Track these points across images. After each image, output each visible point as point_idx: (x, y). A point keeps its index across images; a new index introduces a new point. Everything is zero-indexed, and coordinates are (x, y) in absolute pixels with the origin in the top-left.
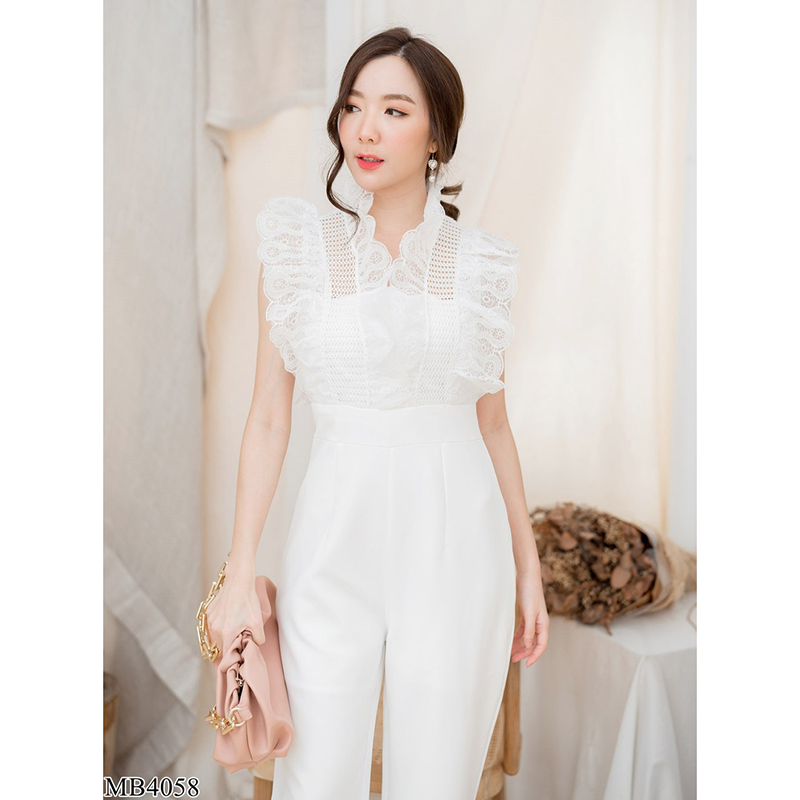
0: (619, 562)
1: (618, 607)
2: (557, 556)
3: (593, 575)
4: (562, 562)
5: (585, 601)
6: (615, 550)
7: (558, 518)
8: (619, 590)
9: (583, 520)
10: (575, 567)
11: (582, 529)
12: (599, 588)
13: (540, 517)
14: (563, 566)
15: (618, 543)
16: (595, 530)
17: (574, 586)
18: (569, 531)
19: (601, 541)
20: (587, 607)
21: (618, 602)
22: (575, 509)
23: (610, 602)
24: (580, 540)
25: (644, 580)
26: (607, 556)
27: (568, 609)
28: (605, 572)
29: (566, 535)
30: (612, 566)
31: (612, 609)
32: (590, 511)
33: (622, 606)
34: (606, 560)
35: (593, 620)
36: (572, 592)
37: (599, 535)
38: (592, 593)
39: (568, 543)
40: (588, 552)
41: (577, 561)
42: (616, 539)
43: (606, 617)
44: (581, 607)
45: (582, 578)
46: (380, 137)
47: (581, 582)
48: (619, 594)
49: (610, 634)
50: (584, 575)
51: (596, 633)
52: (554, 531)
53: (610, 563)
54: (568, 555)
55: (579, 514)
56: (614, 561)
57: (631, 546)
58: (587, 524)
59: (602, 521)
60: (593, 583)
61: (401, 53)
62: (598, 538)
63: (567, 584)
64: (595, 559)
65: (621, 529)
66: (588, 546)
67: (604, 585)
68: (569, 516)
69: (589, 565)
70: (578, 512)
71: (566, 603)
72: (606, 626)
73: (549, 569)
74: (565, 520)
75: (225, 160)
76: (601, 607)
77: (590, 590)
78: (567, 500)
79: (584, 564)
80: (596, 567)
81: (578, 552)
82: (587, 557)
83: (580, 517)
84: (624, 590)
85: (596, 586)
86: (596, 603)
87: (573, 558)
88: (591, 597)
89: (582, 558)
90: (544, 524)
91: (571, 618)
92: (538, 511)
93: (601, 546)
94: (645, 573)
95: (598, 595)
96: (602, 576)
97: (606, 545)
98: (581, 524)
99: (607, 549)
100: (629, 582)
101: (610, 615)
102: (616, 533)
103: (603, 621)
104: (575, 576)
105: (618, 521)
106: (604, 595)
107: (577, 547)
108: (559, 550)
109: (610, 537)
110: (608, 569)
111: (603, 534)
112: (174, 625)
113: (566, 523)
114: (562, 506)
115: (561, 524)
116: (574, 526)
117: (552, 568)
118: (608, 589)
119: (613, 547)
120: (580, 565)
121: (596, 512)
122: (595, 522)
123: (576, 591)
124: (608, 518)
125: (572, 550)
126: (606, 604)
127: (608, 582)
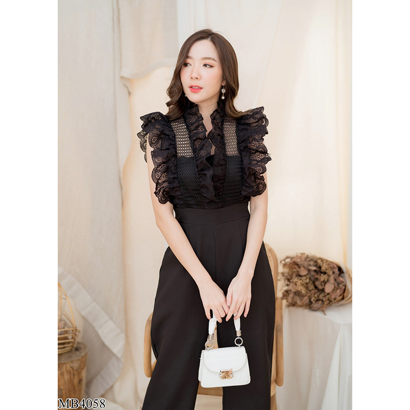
0: (328, 280)
1: (328, 302)
2: (298, 279)
3: (316, 287)
4: (301, 281)
5: (312, 300)
6: (326, 275)
7: (298, 260)
8: (328, 294)
9: (309, 261)
10: (307, 284)
11: (310, 265)
12: (319, 293)
13: (288, 260)
14: (301, 283)
15: (327, 271)
16: (316, 266)
17: (307, 292)
18: (303, 266)
19: (319, 271)
20: (314, 302)
21: (328, 300)
22: (306, 256)
23: (324, 300)
24: (309, 271)
25: (340, 288)
26: (323, 277)
27: (304, 303)
28: (322, 285)
29: (302, 268)
30: (325, 282)
31: (326, 303)
32: (313, 256)
33: (330, 301)
34: (322, 279)
35: (316, 309)
36: (306, 296)
37: (318, 268)
38: (316, 296)
39: (303, 272)
40: (313, 276)
41: (308, 281)
42: (326, 269)
43: (323, 307)
44: (311, 302)
45: (311, 289)
46: (201, 77)
47: (310, 291)
48: (329, 296)
49: (325, 314)
50: (311, 287)
51: (318, 314)
52: (296, 267)
53: (324, 281)
54: (304, 278)
55: (308, 258)
56: (326, 280)
57: (334, 273)
58: (312, 263)
59: (319, 261)
60: (316, 291)
61: (209, 39)
62: (318, 269)
63: (303, 292)
64: (317, 279)
65: (329, 265)
66: (313, 273)
67: (321, 292)
68: (303, 260)
69: (314, 282)
70: (307, 257)
71: (304, 301)
72: (323, 311)
73: (294, 285)
74: (301, 261)
75: (129, 93)
76: (320, 302)
77: (315, 294)
78: (302, 252)
79: (311, 282)
80: (317, 283)
81: (308, 276)
82: (312, 279)
83: (309, 259)
84: (331, 294)
85: (317, 292)
86: (318, 300)
87: (306, 279)
88: (315, 297)
89: (310, 279)
90: (291, 263)
91: (306, 308)
92: (287, 258)
93: (319, 273)
94: (341, 285)
95: (318, 297)
96: (320, 287)
97: (321, 273)
98: (310, 263)
99: (322, 275)
100: (333, 290)
101: (325, 306)
102: (326, 266)
103: (321, 309)
104: (307, 288)
105: (327, 261)
106: (321, 297)
107: (308, 274)
108: (299, 276)
109: (323, 269)
110: (323, 284)
111: (320, 267)
112: (111, 319)
113: (302, 263)
114: (300, 255)
115: (300, 263)
116: (306, 264)
117: (296, 284)
118: (323, 293)
119: (325, 273)
120: (309, 282)
121: (316, 257)
122: (316, 262)
123: (308, 295)
124: (322, 260)
125: (305, 276)
126: (322, 301)
127: (323, 290)
